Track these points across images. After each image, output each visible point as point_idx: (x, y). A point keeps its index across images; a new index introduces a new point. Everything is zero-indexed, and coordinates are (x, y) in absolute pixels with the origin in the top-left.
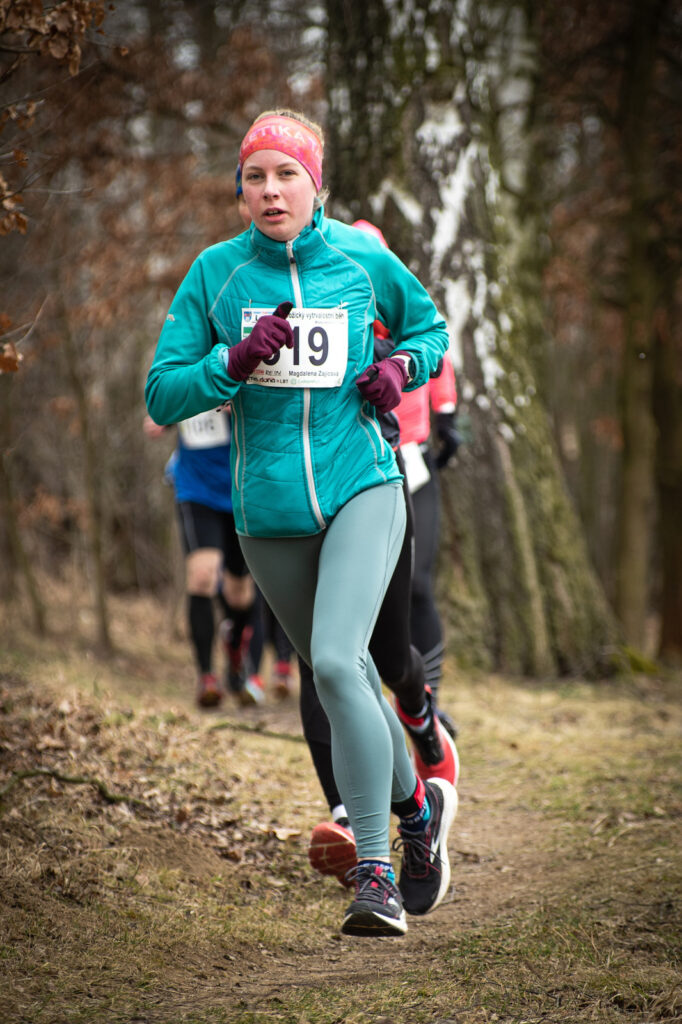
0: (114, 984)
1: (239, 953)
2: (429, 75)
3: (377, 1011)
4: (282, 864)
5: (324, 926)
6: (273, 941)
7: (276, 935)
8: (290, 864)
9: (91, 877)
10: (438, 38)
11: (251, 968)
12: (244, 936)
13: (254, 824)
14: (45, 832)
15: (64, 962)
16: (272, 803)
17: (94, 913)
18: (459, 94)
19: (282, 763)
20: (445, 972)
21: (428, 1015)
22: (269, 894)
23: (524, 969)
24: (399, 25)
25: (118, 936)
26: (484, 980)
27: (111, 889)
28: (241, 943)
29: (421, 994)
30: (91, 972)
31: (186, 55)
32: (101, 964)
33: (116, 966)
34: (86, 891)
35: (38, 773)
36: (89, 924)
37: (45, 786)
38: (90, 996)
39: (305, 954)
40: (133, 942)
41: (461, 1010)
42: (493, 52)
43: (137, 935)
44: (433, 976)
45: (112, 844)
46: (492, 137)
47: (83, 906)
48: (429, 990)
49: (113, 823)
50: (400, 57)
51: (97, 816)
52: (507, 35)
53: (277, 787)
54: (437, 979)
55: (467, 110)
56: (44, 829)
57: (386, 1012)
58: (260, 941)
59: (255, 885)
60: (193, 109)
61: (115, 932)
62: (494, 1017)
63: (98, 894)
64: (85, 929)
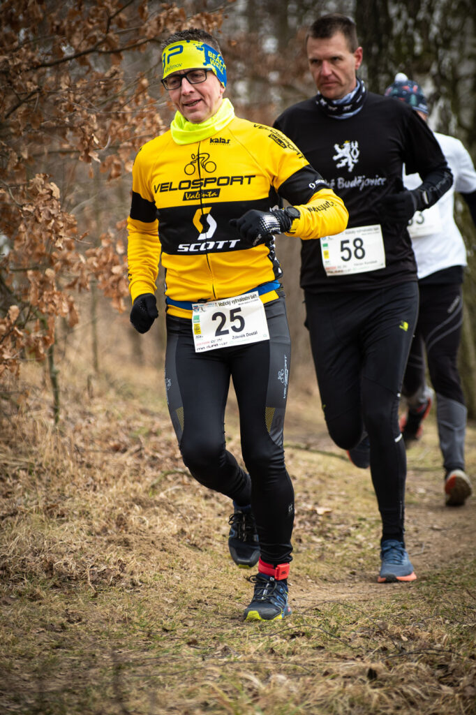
0: (220, 597)
1: (295, 581)
2: (416, 58)
3: (376, 617)
4: (321, 529)
5: (345, 566)
6: (315, 574)
7: (317, 571)
8: (325, 529)
9: (207, 534)
10: (422, 36)
11: (302, 590)
12: (297, 572)
13: (304, 504)
14: (180, 507)
15: (191, 583)
16: (315, 492)
17: (209, 555)
18: (434, 69)
19: (321, 469)
20: (418, 595)
21: (407, 620)
22: (312, 546)
23: (465, 594)
24: (398, 27)
25: (223, 569)
26: (441, 600)
27: (219, 541)
28: (296, 575)
29: (403, 608)
30: (207, 590)
31: (270, 45)
32: (214, 586)
33: (222, 587)
34: (204, 542)
35: (176, 472)
36: (206, 562)
37: (180, 479)
38: (206, 604)
39: (334, 582)
40: (232, 573)
41: (427, 617)
42: (455, 44)
43: (234, 569)
44: (411, 597)
45: (219, 515)
46: (453, 95)
47: (202, 551)
48: (408, 605)
49: (221, 503)
50: (398, 46)
51: (210, 498)
52: (463, 34)
53: (318, 483)
54: (413, 599)
55: (438, 78)
56: (179, 505)
57: (382, 618)
58: (307, 574)
59: (305, 541)
60: (274, 77)
61: (221, 567)
62: (447, 622)
63: (211, 544)
64: (203, 565)
